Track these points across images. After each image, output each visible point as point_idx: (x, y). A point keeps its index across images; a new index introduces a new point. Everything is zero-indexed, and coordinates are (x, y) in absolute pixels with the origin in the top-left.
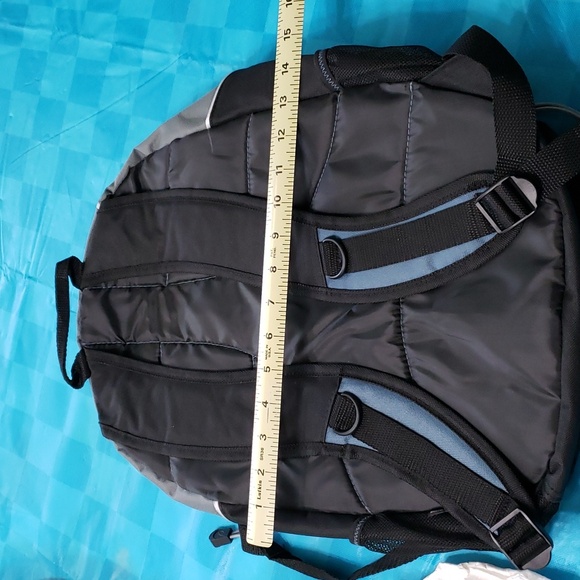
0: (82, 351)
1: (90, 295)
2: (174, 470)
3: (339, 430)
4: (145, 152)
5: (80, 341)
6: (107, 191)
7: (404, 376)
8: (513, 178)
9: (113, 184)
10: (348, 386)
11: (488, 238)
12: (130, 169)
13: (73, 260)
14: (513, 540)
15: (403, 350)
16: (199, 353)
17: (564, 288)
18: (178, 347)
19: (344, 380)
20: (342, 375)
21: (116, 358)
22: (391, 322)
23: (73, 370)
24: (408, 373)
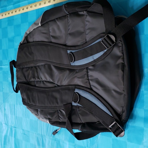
0: (17, 83)
1: (18, 70)
2: (39, 113)
3: (75, 102)
4: (28, 33)
5: (17, 81)
6: (20, 43)
7: (90, 88)
8: (109, 35)
9: (22, 41)
10: (76, 91)
11: (106, 51)
12: (25, 37)
13: (14, 61)
14: (115, 130)
15: (89, 81)
16: (44, 83)
17: (124, 64)
18: (39, 82)
19: (76, 89)
20: (75, 88)
21: (25, 85)
22: (86, 74)
23: (16, 88)
24: (91, 87)
